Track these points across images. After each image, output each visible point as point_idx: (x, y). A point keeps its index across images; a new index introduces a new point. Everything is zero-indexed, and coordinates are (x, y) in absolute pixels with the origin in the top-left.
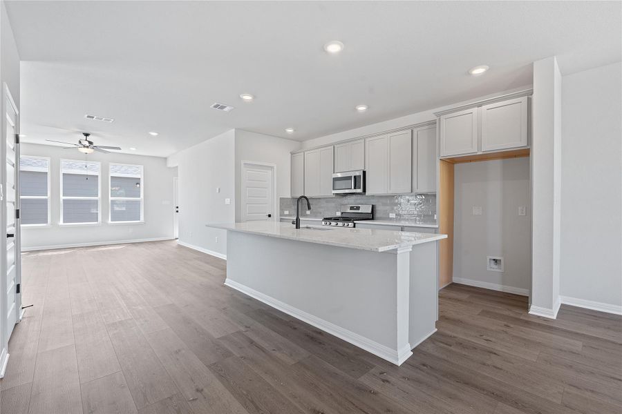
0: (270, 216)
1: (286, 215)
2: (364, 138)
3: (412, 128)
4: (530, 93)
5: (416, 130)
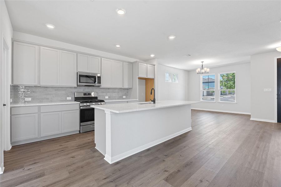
2: (101, 57)
3: (123, 61)
4: (154, 65)
5: (124, 63)
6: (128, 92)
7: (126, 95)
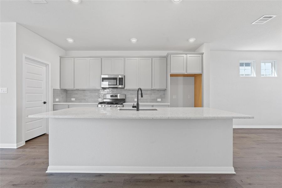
0: (45, 103)
1: (57, 102)
2: (124, 57)
3: (152, 57)
4: (202, 54)
5: (154, 59)
6: (164, 94)
7: (161, 97)
